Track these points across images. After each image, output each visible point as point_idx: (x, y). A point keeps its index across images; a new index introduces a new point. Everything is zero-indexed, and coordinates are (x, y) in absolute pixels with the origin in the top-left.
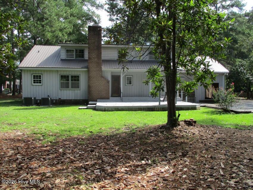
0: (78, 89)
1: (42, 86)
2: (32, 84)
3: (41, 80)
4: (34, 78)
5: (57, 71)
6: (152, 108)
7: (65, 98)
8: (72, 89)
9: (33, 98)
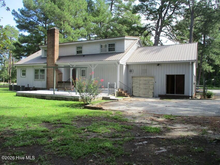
0: (43, 80)
1: (26, 77)
2: (21, 76)
3: (25, 74)
4: (22, 72)
5: (33, 66)
6: (44, 96)
7: (37, 87)
8: (40, 80)
9: (21, 86)
